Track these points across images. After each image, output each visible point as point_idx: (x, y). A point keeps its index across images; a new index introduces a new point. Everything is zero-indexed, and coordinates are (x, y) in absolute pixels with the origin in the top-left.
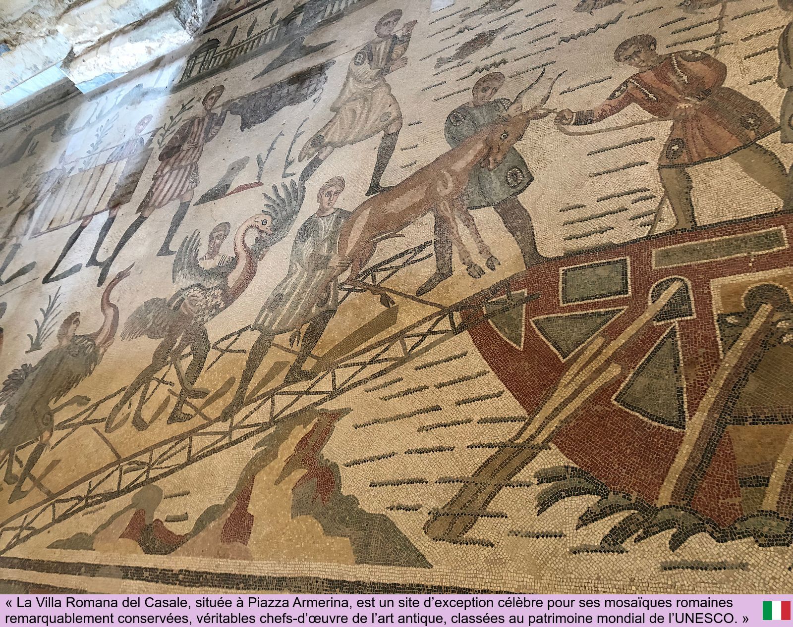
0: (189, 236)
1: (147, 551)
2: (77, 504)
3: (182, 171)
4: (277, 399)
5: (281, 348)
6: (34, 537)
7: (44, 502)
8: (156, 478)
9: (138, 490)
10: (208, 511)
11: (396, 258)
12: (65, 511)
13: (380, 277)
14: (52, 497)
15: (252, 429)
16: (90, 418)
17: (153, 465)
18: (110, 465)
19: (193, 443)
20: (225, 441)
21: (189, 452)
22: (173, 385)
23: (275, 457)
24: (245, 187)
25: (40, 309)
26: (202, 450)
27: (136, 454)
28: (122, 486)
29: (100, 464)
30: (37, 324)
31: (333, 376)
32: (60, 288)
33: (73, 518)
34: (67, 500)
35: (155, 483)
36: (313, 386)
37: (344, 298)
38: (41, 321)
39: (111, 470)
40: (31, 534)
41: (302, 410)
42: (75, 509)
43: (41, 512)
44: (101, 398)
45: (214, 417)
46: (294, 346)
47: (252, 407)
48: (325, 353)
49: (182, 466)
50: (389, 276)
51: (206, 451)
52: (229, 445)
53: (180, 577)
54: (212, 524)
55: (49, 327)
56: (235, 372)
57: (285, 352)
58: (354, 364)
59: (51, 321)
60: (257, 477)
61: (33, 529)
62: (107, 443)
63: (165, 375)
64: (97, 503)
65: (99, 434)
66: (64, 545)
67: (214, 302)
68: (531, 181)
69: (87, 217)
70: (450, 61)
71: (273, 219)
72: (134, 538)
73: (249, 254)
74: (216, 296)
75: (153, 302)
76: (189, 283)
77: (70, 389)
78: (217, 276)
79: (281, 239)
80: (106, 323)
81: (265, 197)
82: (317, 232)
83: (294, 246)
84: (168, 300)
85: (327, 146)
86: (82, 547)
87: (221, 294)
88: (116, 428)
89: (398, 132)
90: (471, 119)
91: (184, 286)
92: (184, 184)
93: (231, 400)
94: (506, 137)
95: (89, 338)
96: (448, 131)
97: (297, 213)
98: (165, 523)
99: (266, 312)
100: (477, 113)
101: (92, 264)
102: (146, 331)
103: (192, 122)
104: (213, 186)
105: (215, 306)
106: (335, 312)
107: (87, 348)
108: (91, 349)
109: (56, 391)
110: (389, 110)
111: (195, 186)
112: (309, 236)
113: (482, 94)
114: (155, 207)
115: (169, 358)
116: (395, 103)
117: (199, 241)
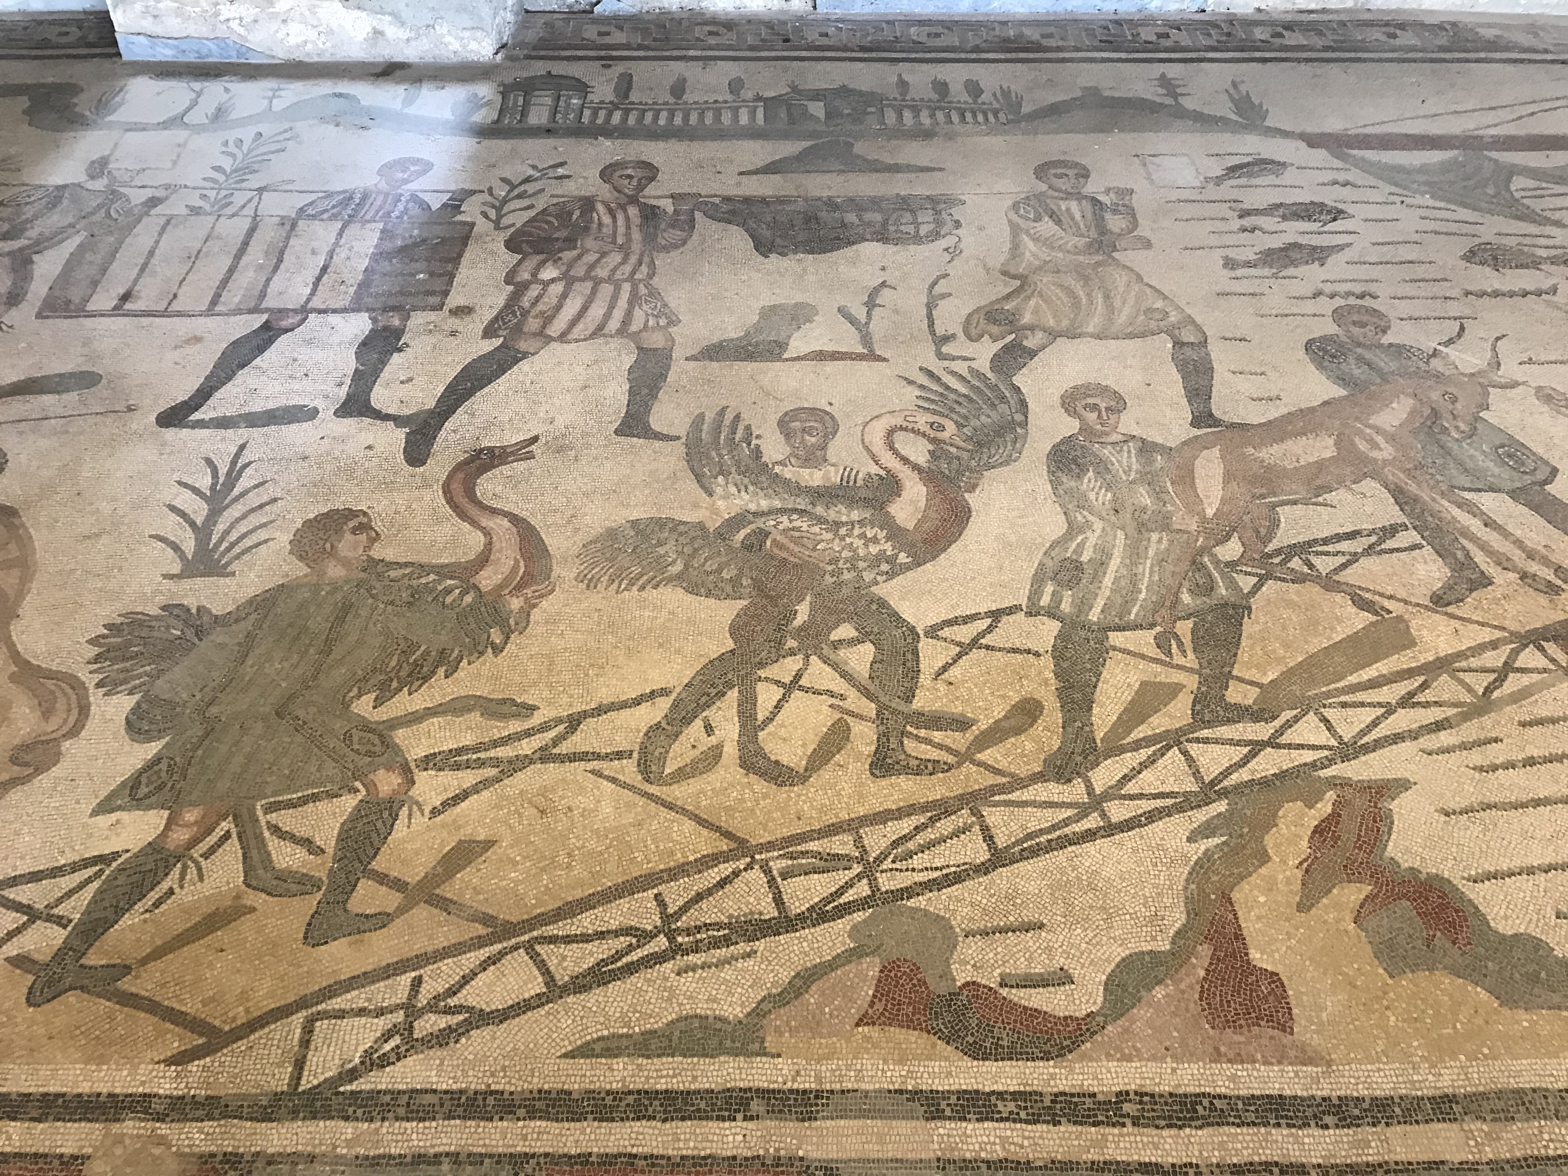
0: (709, 416)
1: (977, 1052)
3: (607, 290)
4: (1194, 749)
5: (1143, 657)
6: (486, 1032)
7: (481, 942)
8: (908, 892)
9: (859, 916)
10: (1127, 964)
11: (1339, 538)
12: (591, 962)
13: (1324, 565)
14: (509, 930)
15: (1159, 803)
16: (564, 748)
17: (879, 860)
18: (715, 859)
19: (990, 820)
20: (1092, 822)
21: (989, 838)
22: (842, 697)
23: (1264, 858)
24: (836, 356)
25: (180, 483)
26: (1029, 836)
27: (803, 838)
28: (796, 907)
29: (672, 853)
30: (183, 514)
31: (1325, 721)
32: (242, 447)
33: (636, 980)
34: (585, 938)
35: (912, 903)
36: (1280, 732)
37: (1256, 588)
38: (199, 509)
39: (727, 869)
40: (466, 1027)
41: (1282, 775)
42: (635, 956)
43: (484, 966)
44: (578, 708)
45: (1023, 771)
46: (1178, 659)
47: (1131, 760)
48: (1271, 676)
49: (983, 869)
50: (1344, 566)
51: (1043, 839)
52: (1111, 829)
53: (1127, 1107)
54: (1159, 992)
55: (243, 528)
56: (1029, 688)
57: (1159, 668)
58: (1362, 704)
59: (244, 517)
60: (1235, 895)
61: (470, 1009)
62: (670, 807)
63: (798, 676)
64: (715, 944)
65: (625, 786)
67: (874, 549)
68: (1554, 471)
69: (282, 312)
70: (1248, 264)
71: (959, 426)
72: (910, 1024)
73: (928, 475)
74: (875, 540)
75: (660, 523)
76: (764, 504)
77: (425, 679)
78: (852, 502)
79: (1006, 463)
80: (497, 546)
81: (911, 382)
82: (1102, 467)
83: (1055, 484)
84: (712, 525)
85: (1032, 328)
86: (721, 1050)
87: (888, 538)
88: (681, 775)
89: (1205, 342)
90: (1360, 359)
91: (753, 507)
92: (629, 314)
93: (1056, 744)
94: (1454, 400)
95: (443, 572)
96: (1320, 367)
97: (1024, 424)
98: (1004, 992)
99: (1049, 588)
100: (1368, 355)
101: (361, 414)
102: (670, 580)
103: (588, 204)
104: (733, 335)
105: (881, 557)
106: (1250, 609)
107: (448, 591)
108: (468, 599)
109: (365, 679)
110: (1159, 304)
111: (671, 323)
112: (1082, 470)
113: (1356, 331)
114: (550, 339)
115: (791, 643)
116: (1166, 298)
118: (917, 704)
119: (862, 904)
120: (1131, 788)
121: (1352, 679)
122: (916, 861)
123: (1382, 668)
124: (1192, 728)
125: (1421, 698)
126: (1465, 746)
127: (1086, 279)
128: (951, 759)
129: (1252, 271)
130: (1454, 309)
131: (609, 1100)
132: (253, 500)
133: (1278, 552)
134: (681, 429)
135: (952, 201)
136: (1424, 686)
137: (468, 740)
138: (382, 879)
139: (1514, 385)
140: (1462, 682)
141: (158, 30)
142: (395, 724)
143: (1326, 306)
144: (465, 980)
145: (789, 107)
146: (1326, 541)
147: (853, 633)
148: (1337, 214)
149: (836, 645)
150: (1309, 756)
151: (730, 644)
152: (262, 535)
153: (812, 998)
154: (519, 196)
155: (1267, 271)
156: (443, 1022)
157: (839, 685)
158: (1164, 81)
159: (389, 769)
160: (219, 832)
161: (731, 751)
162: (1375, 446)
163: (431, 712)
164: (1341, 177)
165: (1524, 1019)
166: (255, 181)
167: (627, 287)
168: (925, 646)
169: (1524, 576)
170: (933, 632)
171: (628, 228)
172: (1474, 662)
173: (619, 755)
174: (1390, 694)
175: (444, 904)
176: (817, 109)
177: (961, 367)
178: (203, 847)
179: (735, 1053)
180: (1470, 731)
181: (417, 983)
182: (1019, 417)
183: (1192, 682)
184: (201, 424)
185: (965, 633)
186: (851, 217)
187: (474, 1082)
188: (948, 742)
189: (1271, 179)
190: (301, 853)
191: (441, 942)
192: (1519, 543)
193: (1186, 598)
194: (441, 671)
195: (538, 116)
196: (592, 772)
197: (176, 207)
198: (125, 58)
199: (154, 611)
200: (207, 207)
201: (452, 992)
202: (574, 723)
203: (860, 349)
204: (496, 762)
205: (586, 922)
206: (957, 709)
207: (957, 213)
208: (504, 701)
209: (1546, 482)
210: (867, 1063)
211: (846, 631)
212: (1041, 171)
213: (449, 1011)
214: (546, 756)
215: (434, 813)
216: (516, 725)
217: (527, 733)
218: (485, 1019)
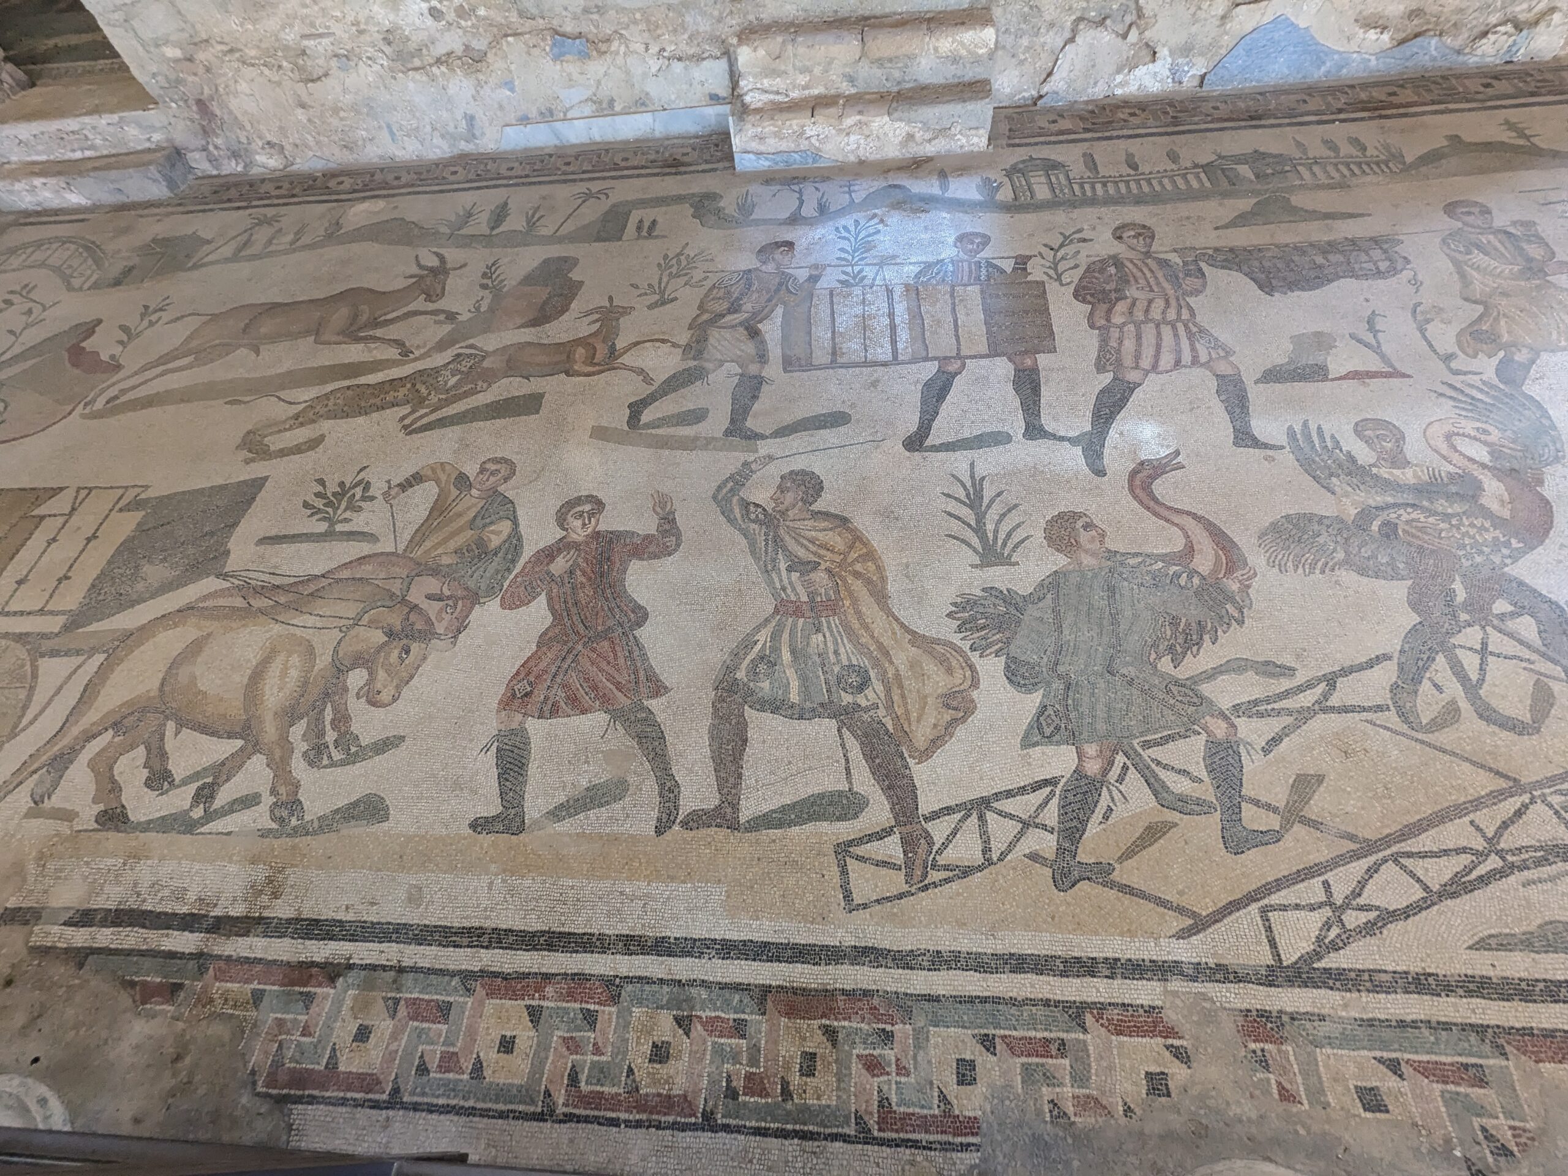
0: (1298, 428)
3: (1167, 329)
6: (1398, 926)
7: (1356, 856)
12: (1450, 874)
14: (1374, 846)
25: (944, 495)
34: (1435, 855)
40: (1382, 920)
43: (1369, 874)
61: (1377, 908)
66: (1528, 943)
69: (946, 359)
75: (1307, 518)
80: (1194, 538)
88: (1438, 725)
91: (1372, 503)
92: (1193, 348)
95: (1166, 560)
101: (1042, 437)
102: (1340, 564)
103: (1117, 261)
104: (1281, 361)
107: (1178, 575)
108: (1196, 581)
109: (1156, 645)
114: (1146, 371)
117: (1333, 437)
131: (1524, 985)
137: (1257, 694)
138: (1257, 804)
142: (1195, 680)
144: (1362, 884)
156: (1362, 918)
160: (1118, 764)
167: (1180, 327)
175: (1313, 824)
181: (1326, 885)
187: (1411, 965)
190: (1186, 781)
191: (1328, 854)
194: (1206, 637)
196: (1367, 721)
199: (979, 592)
201: (1357, 893)
202: (1331, 681)
204: (1290, 713)
213: (1362, 910)
214: (1322, 707)
215: (1266, 751)
216: (1286, 684)
217: (1300, 689)
218: (1389, 916)
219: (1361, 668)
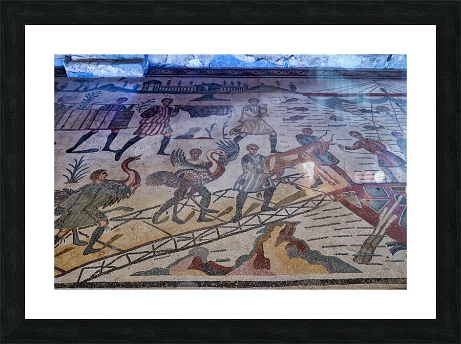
0: (176, 150)
1: (210, 274)
2: (146, 255)
3: (159, 125)
4: (260, 216)
5: (254, 198)
6: (116, 271)
7: (118, 254)
8: (201, 244)
9: (191, 249)
10: (240, 257)
11: (295, 175)
12: (138, 258)
13: (291, 180)
14: (124, 252)
15: (252, 226)
16: (138, 217)
17: (196, 238)
18: (165, 238)
19: (219, 230)
20: (239, 230)
21: (218, 234)
22: (194, 207)
23: (270, 237)
24: (203, 138)
25: (69, 164)
26: (226, 233)
27: (182, 234)
28: (179, 247)
29: (156, 237)
30: (69, 171)
31: (286, 210)
32: (83, 157)
33: (147, 261)
34: (138, 253)
35: (202, 246)
36: (277, 213)
37: (278, 184)
38: (72, 169)
39: (167, 240)
40: (113, 270)
41: (276, 221)
42: (147, 257)
43: (117, 259)
44: (142, 209)
45: (227, 221)
46: (260, 199)
47: (248, 218)
48: (278, 202)
49: (216, 240)
50: (295, 180)
51: (228, 234)
52: (242, 232)
53: (236, 284)
54: (246, 262)
55: (81, 173)
56: (231, 205)
57: (256, 200)
58: (294, 207)
59: (81, 171)
60: (263, 244)
61: (114, 267)
62: (157, 228)
63: (186, 202)
64: (162, 254)
65: (149, 224)
66: (146, 274)
67: (205, 177)
68: (339, 161)
69: (94, 129)
70: (288, 120)
71: (226, 152)
72: (198, 269)
73: (218, 162)
74: (206, 175)
75: (163, 172)
76: (185, 168)
77: (113, 203)
78: (202, 168)
79: (234, 160)
80: (130, 176)
81: (217, 143)
82: (252, 160)
83: (242, 164)
84: (173, 173)
85: (243, 133)
86: (161, 274)
87: (208, 175)
88: (161, 222)
89: (276, 136)
90: (306, 139)
91: (182, 169)
92: (163, 130)
93: (234, 215)
94: (323, 147)
95: (119, 182)
96: (298, 140)
97: (238, 152)
98: (216, 263)
99: (238, 185)
100: (307, 138)
101: (107, 150)
102: (164, 183)
103: (158, 107)
104: (183, 134)
105: (206, 179)
106: (276, 189)
107: (120, 186)
108: (124, 187)
109: (102, 203)
110: (269, 128)
111: (171, 132)
112: (248, 161)
113: (306, 133)
114: (146, 135)
115: (186, 196)
116: (270, 127)
117: (184, 153)
118: (209, 208)
119: (192, 246)
120: (247, 224)
121: (293, 202)
122: (203, 238)
123: (299, 200)
124: (261, 212)
125: (305, 206)
126: (312, 215)
127: (255, 123)
128: (213, 219)
129: (288, 121)
130: (326, 129)
131: (138, 284)
132: (83, 168)
133: (283, 177)
134: (170, 153)
135: (231, 107)
136: (306, 203)
137: (120, 215)
138: (100, 242)
139: (334, 144)
140: (314, 203)
141: (75, 71)
143: (301, 128)
144: (114, 261)
145: (201, 87)
146: (293, 175)
147: (199, 194)
148: (307, 109)
149: (194, 197)
150: (282, 217)
151: (174, 196)
152: (85, 175)
153: (179, 264)
154: (145, 106)
155: (291, 121)
156: (108, 269)
157: (194, 204)
158: (277, 82)
159: (104, 221)
160: (69, 233)
161: (171, 217)
162: (306, 157)
163: (114, 210)
164: (309, 102)
165: (313, 266)
166: (91, 103)
167: (163, 124)
168: (212, 196)
169: (329, 182)
170: (214, 194)
171: (165, 112)
172: (317, 199)
173: (149, 218)
174: (299, 205)
175: (111, 247)
176: (207, 88)
177: (228, 140)
178: (66, 236)
179: (163, 275)
180: (313, 212)
181: (104, 262)
182: (238, 151)
183: (262, 203)
184: (75, 152)
185: (220, 194)
186: (210, 110)
187: (112, 280)
188: (214, 215)
189: (295, 102)
190: (85, 237)
191: (110, 254)
192: (329, 175)
193: (264, 187)
194: (117, 201)
195: (150, 89)
196: (143, 221)
197: (75, 108)
198: (68, 76)
199: (62, 190)
200: (81, 108)
201: (110, 264)
202: (141, 212)
203: (208, 137)
205: (138, 250)
206: (216, 209)
207: (232, 109)
208: (128, 208)
209: (337, 163)
210: (188, 277)
211: (197, 194)
212: (250, 101)
213: (110, 267)
214: (134, 218)
215: (112, 229)
216: (130, 212)
217: (132, 214)
218: (116, 268)
219: (151, 208)
